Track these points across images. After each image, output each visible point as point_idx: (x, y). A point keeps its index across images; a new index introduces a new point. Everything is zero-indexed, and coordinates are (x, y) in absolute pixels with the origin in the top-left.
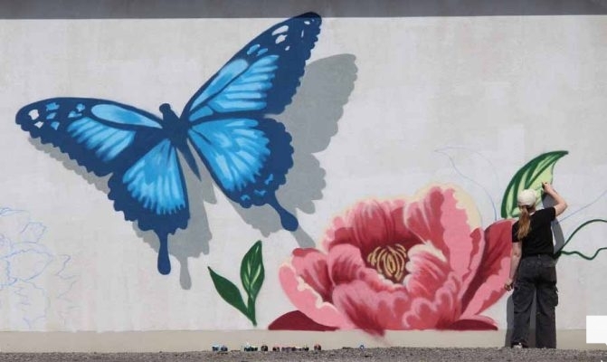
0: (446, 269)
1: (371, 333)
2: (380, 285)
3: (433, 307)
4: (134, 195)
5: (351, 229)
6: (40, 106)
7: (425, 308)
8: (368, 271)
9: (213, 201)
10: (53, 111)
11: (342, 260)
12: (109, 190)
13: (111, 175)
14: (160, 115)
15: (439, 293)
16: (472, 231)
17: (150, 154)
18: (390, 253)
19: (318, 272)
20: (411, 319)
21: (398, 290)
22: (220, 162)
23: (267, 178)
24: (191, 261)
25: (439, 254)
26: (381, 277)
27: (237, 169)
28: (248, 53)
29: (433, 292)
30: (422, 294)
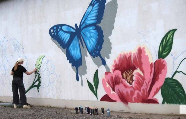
0: (143, 79)
1: (125, 103)
2: (126, 85)
3: (141, 94)
4: (71, 55)
5: (118, 64)
7: (138, 94)
8: (123, 80)
9: (87, 56)
10: (55, 29)
11: (116, 76)
12: (66, 53)
13: (66, 49)
15: (142, 88)
16: (150, 64)
17: (73, 41)
18: (129, 73)
19: (111, 80)
20: (135, 98)
21: (131, 87)
23: (98, 47)
25: (141, 73)
26: (126, 82)
28: (92, 3)
29: (140, 88)
30: (138, 89)
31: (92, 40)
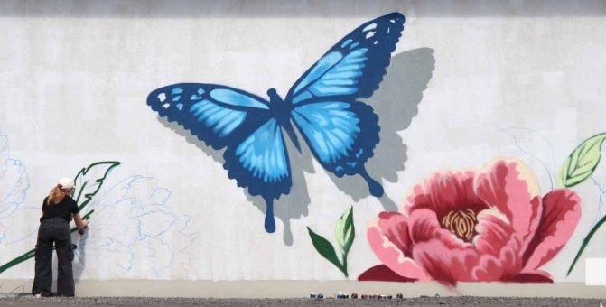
0: (509, 230)
1: (445, 284)
2: (453, 243)
3: (498, 262)
4: (245, 165)
5: (429, 196)
6: (168, 90)
7: (491, 263)
8: (443, 232)
9: (312, 171)
10: (178, 94)
11: (421, 222)
13: (225, 148)
14: (268, 98)
15: (503, 250)
16: (532, 198)
17: (259, 131)
18: (462, 216)
19: (400, 232)
20: (479, 273)
21: (468, 247)
22: (318, 138)
23: (358, 152)
24: (293, 222)
25: (503, 218)
26: (454, 237)
27: (332, 144)
28: (343, 46)
29: (498, 250)
30: (488, 251)
31: (335, 135)
